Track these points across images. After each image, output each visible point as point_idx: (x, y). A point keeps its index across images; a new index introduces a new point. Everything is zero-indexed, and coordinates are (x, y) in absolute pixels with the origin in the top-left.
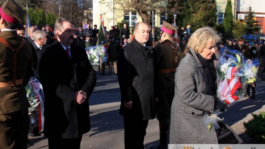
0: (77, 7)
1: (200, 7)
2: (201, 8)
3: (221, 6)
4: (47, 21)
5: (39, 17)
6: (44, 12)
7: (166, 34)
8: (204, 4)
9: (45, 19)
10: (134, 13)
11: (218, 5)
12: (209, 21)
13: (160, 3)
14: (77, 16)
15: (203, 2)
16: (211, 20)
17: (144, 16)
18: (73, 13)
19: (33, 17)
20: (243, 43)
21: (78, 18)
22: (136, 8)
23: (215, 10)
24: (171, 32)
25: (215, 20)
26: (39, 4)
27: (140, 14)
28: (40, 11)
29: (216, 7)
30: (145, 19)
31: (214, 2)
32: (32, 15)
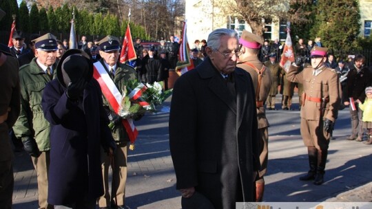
0: (166, 13)
1: (335, 12)
2: (337, 14)
3: (366, 11)
4: (122, 32)
5: (110, 26)
6: (118, 18)
7: (247, 49)
8: (341, 7)
9: (119, 29)
10: (241, 21)
11: (361, 9)
12: (348, 33)
13: (277, 6)
14: (165, 25)
15: (340, 5)
16: (351, 30)
17: (254, 24)
18: (160, 21)
19: (103, 26)
20: (361, 63)
21: (168, 27)
22: (243, 14)
23: (358, 16)
24: (254, 46)
25: (356, 31)
26: (113, 8)
27: (248, 23)
28: (113, 17)
29: (359, 12)
30: (256, 29)
31: (355, 4)
32: (101, 23)
